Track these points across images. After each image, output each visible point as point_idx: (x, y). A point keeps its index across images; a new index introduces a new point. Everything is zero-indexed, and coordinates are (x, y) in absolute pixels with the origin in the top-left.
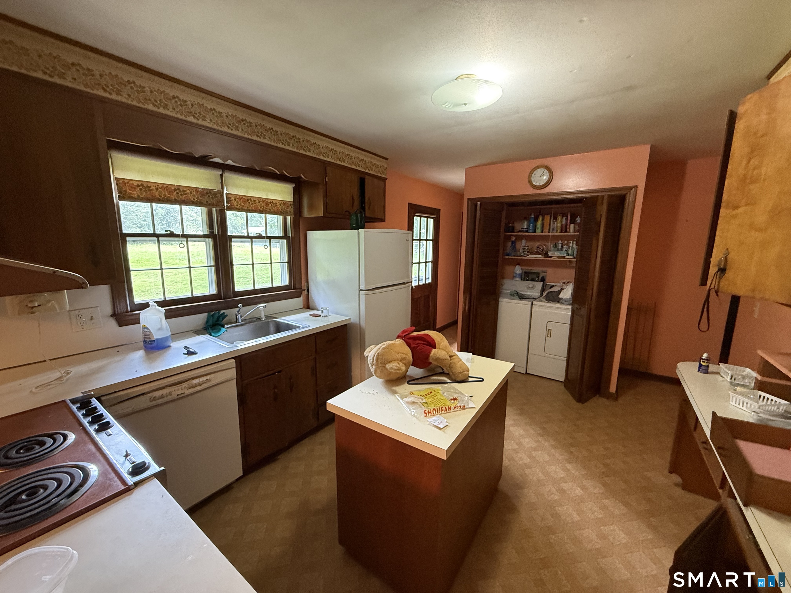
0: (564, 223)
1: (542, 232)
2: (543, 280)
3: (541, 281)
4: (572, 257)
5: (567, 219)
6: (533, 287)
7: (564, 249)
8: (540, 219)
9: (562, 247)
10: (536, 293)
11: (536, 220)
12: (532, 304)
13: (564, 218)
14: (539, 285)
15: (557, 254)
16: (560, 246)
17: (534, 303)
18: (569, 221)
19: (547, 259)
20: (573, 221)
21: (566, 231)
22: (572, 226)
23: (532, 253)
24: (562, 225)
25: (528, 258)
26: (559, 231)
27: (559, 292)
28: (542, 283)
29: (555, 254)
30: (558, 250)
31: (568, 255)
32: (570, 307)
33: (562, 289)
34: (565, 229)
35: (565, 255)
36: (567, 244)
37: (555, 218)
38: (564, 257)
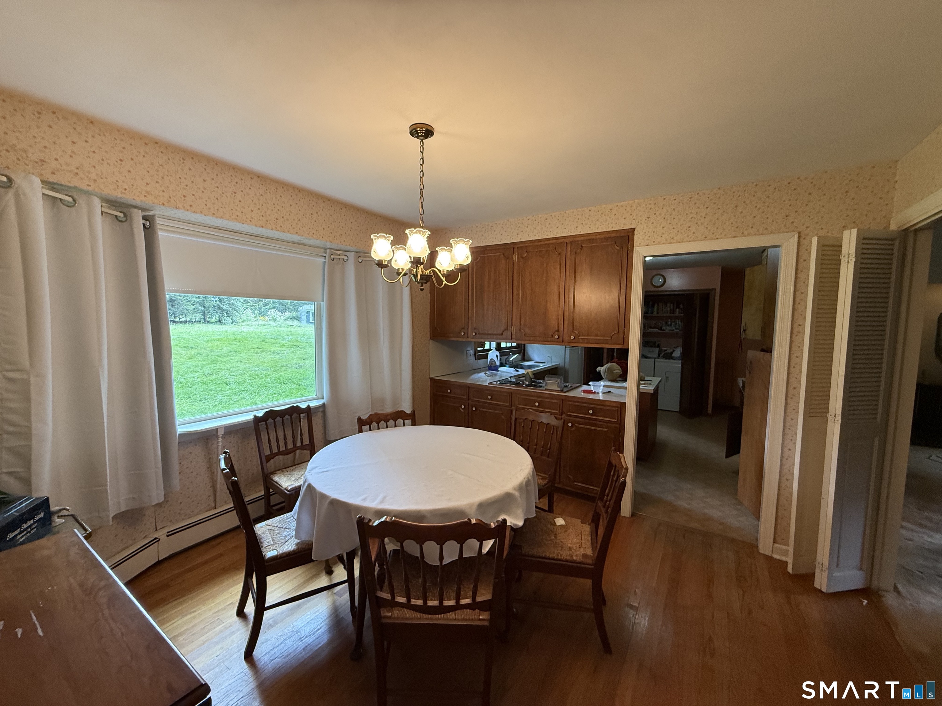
0: (672, 307)
1: (658, 313)
2: (658, 346)
3: (657, 347)
4: (678, 330)
5: (673, 305)
6: (653, 351)
7: (673, 325)
8: (656, 305)
9: (671, 324)
10: (656, 355)
11: (653, 306)
12: (655, 360)
13: (672, 305)
14: (657, 350)
15: (669, 328)
16: (669, 323)
17: (656, 360)
18: (675, 307)
19: (662, 331)
20: (678, 307)
21: (673, 314)
22: (678, 310)
23: (651, 328)
24: (670, 310)
25: (648, 331)
26: (669, 313)
27: (672, 353)
28: (658, 348)
29: (667, 329)
30: (668, 326)
31: (676, 329)
32: (680, 361)
33: (674, 351)
34: (673, 312)
35: (674, 329)
36: (674, 322)
37: (666, 305)
38: (673, 330)
